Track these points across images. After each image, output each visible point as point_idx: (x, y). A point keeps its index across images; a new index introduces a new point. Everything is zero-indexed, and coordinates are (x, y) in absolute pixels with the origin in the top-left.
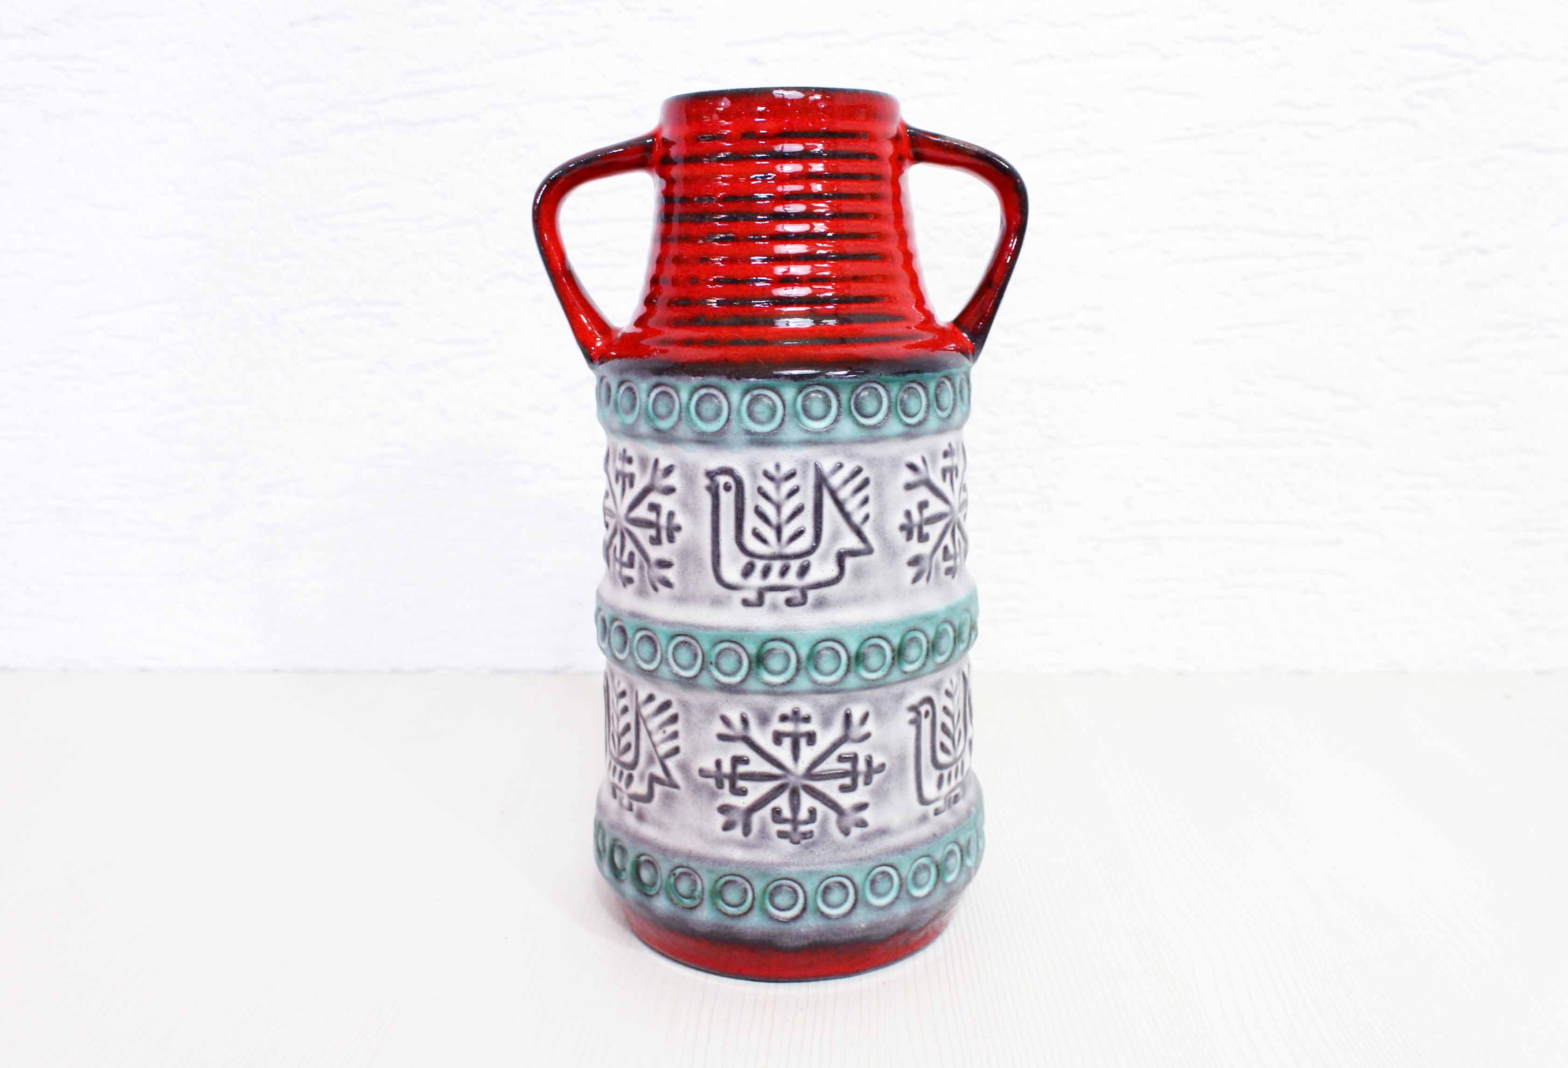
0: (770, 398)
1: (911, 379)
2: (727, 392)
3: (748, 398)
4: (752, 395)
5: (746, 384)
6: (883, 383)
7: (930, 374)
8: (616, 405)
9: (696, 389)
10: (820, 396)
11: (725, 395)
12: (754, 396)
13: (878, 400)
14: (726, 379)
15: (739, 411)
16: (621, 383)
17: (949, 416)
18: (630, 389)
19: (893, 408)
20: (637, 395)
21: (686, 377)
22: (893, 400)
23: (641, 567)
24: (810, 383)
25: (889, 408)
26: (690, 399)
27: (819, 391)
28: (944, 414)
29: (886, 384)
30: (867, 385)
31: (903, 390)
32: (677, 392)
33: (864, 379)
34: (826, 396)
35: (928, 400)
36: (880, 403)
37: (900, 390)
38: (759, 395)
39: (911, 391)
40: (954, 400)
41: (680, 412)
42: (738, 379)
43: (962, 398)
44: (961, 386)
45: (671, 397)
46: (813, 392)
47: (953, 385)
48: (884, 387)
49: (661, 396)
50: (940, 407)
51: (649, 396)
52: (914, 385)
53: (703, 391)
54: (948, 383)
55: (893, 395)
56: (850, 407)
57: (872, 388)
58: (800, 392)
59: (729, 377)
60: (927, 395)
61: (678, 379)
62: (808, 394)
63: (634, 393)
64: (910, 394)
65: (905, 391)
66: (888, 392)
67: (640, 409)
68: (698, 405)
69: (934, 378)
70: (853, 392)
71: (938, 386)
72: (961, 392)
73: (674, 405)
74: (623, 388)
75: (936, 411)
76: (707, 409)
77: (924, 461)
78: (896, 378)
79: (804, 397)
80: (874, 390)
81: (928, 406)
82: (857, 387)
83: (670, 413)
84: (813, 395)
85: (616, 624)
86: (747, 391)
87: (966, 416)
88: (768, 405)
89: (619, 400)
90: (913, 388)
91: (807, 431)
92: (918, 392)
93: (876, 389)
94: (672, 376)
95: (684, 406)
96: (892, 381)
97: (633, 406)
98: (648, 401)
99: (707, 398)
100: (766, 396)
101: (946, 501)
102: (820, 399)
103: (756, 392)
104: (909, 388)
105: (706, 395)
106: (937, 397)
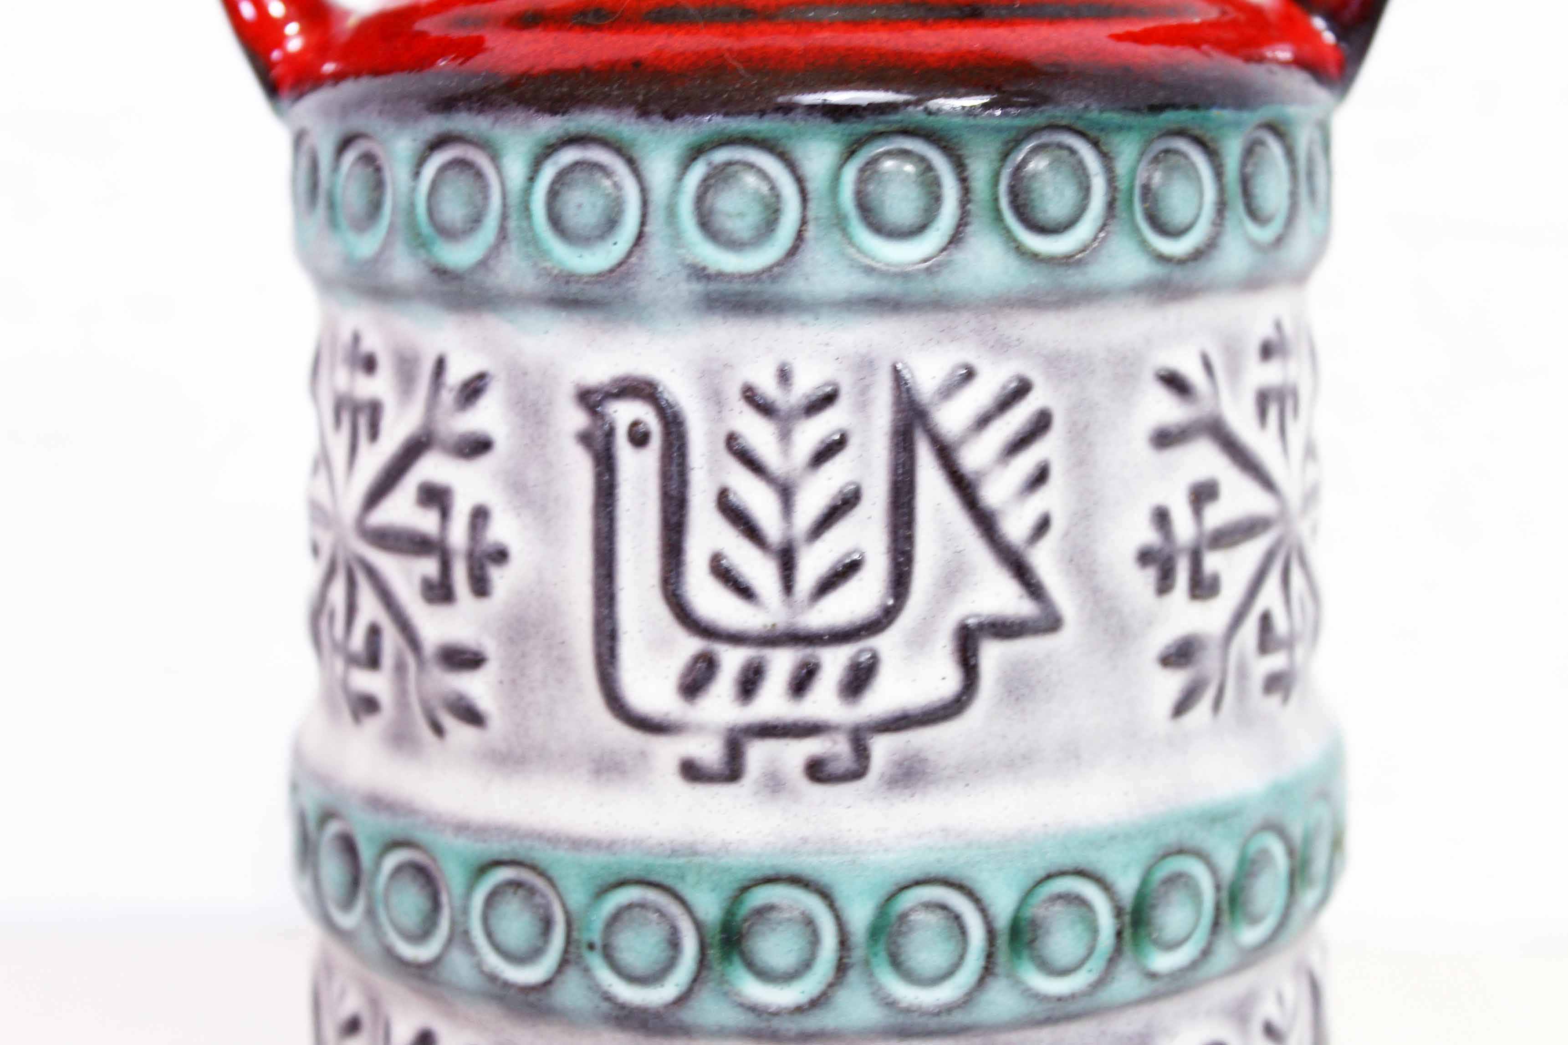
0: (763, 174)
1: (1174, 126)
2: (636, 154)
3: (698, 171)
4: (710, 164)
5: (691, 130)
6: (1093, 134)
7: (1227, 114)
8: (331, 205)
9: (549, 149)
10: (909, 168)
11: (632, 163)
12: (716, 167)
13: (1080, 183)
14: (633, 120)
15: (672, 212)
16: (345, 143)
17: (1279, 241)
18: (369, 159)
19: (1120, 205)
20: (387, 175)
21: (520, 115)
22: (1122, 184)
23: (400, 668)
24: (880, 128)
25: (1111, 205)
26: (532, 179)
27: (904, 154)
28: (1265, 234)
29: (1103, 137)
30: (1046, 138)
31: (1151, 155)
32: (495, 158)
33: (1037, 118)
34: (927, 168)
35: (1221, 189)
36: (1085, 190)
37: (1142, 154)
38: (729, 164)
39: (1173, 159)
40: (1293, 195)
41: (504, 217)
42: (670, 116)
43: (1312, 193)
44: (1311, 161)
45: (479, 175)
46: (889, 154)
47: (1290, 154)
48: (1095, 144)
49: (450, 174)
50: (1253, 213)
51: (416, 174)
52: (1182, 144)
53: (568, 156)
54: (1275, 148)
55: (1122, 167)
56: (996, 200)
57: (1060, 146)
58: (850, 153)
59: (644, 112)
60: (1219, 173)
61: (496, 120)
62: (874, 161)
63: (378, 170)
64: (1170, 171)
65: (1156, 160)
66: (1106, 158)
67: (393, 213)
68: (553, 194)
69: (1237, 125)
70: (1005, 156)
71: (1250, 151)
72: (1310, 175)
73: (486, 198)
74: (350, 157)
75: (1241, 222)
76: (580, 206)
77: (1208, 366)
78: (1131, 119)
79: (862, 170)
80: (1065, 153)
81: (1222, 206)
82: (1015, 143)
83: (476, 221)
84: (888, 164)
85: (333, 828)
86: (696, 152)
87: (1322, 243)
88: (757, 192)
89: (338, 191)
90: (1176, 152)
91: (869, 270)
92: (1193, 165)
93: (1072, 151)
94: (481, 111)
95: (514, 199)
96: (1120, 128)
97: (375, 208)
98: (413, 190)
99: (578, 175)
100: (751, 166)
101: (1266, 482)
102: (908, 175)
103: (721, 156)
104: (1167, 151)
105: (577, 165)
106: (1246, 183)
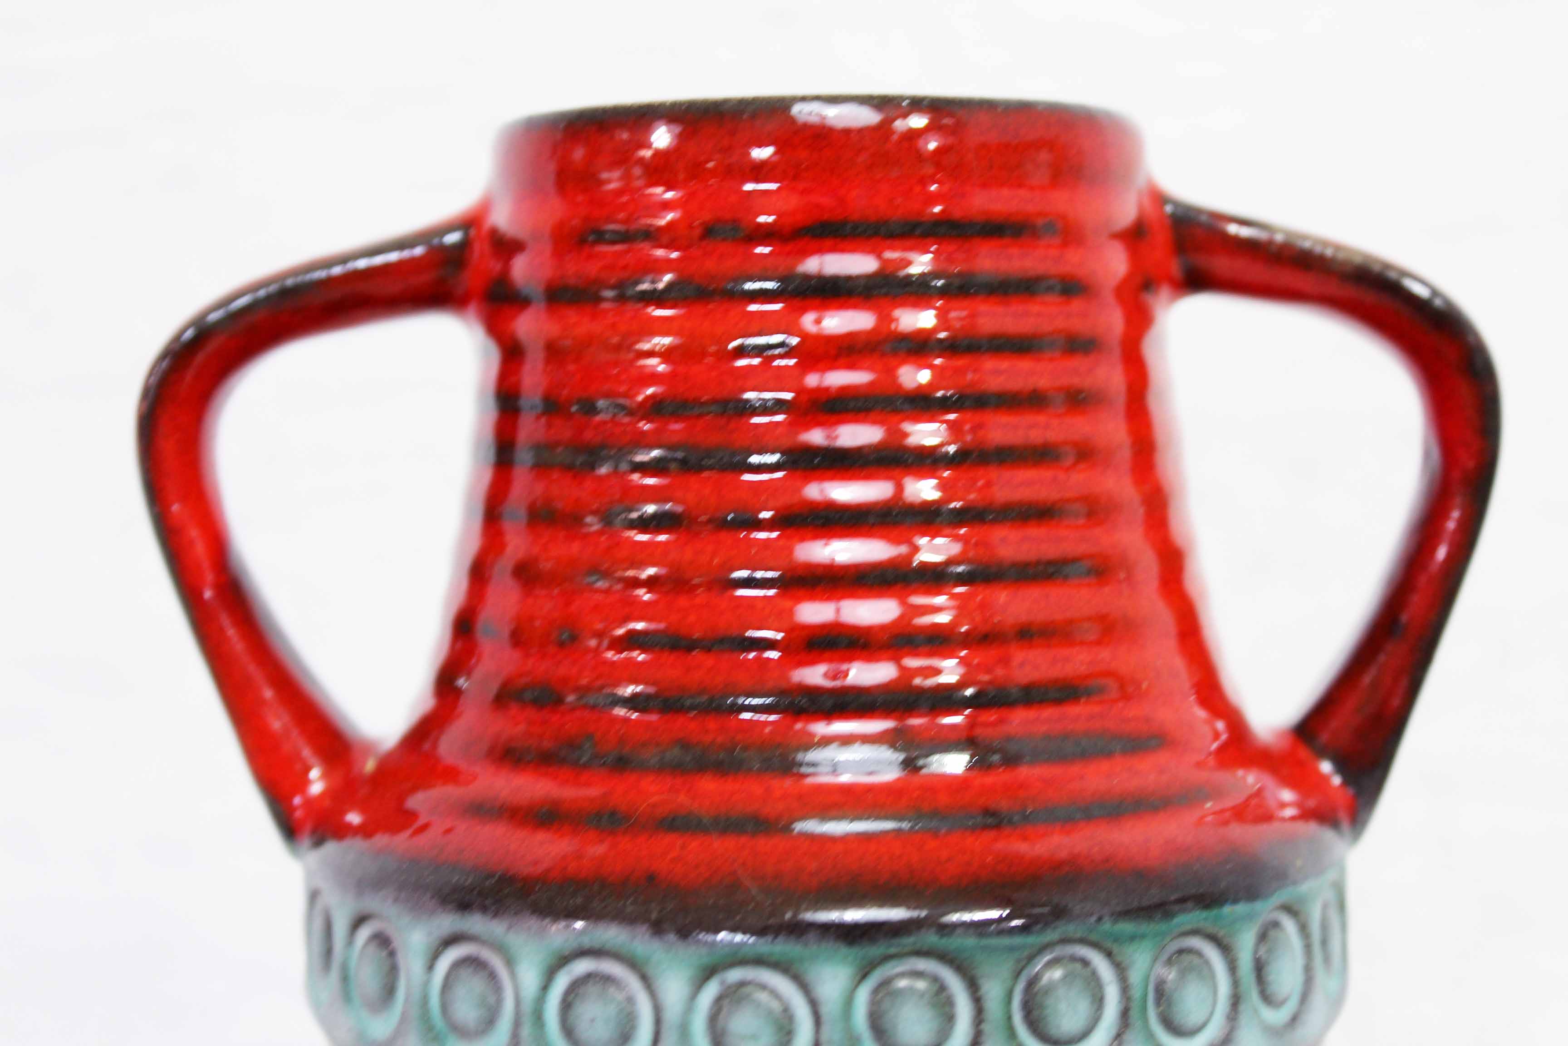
0: (775, 994)
1: (1188, 927)
2: (651, 971)
3: (711, 990)
4: (722, 983)
5: (704, 951)
6: (1108, 944)
7: (1241, 908)
8: (345, 979)
9: (563, 960)
10: (921, 985)
11: (645, 979)
12: (729, 987)
13: (1093, 996)
14: (647, 936)
15: (684, 1030)
16: (359, 921)
17: (1294, 1019)
18: (382, 940)
19: (1134, 1014)
20: (402, 960)
21: (533, 922)
22: (1136, 993)
24: (892, 950)
25: (1125, 1014)
26: (545, 987)
27: (918, 974)
28: (1280, 1016)
29: (1115, 949)
30: (1058, 951)
31: (1165, 956)
32: (510, 963)
33: (1050, 935)
34: (941, 988)
35: (1236, 983)
36: (1099, 1001)
37: (1155, 960)
38: (742, 984)
39: (1186, 959)
40: (1308, 970)
41: (517, 1024)
42: (684, 933)
43: (1327, 959)
44: (1325, 927)
45: (492, 976)
46: (902, 975)
47: (1304, 929)
48: (1109, 954)
49: (465, 973)
50: (1267, 998)
51: (430, 967)
52: (1196, 942)
53: (582, 966)
54: (1289, 925)
55: (1136, 976)
56: (1009, 1018)
57: (1074, 959)
58: (863, 975)
59: (658, 928)
60: (1232, 967)
61: (509, 928)
62: (885, 983)
63: (392, 954)
64: (1183, 974)
65: (1169, 962)
66: (1121, 970)
67: (407, 1000)
68: (567, 1005)
69: (1250, 917)
70: (1017, 974)
71: (1263, 937)
72: (1324, 942)
73: (499, 1001)
74: (364, 933)
75: (1256, 1011)
76: (593, 1020)
78: (1145, 927)
79: (876, 991)
80: (1078, 966)
81: (1236, 1001)
82: (1031, 958)
83: (490, 1021)
84: (903, 983)
86: (708, 973)
87: (1337, 1002)
88: (770, 1012)
89: (353, 963)
90: (1190, 951)
92: (1207, 963)
93: (1085, 963)
94: (496, 915)
95: (527, 1006)
96: (1132, 938)
97: (389, 991)
98: (427, 984)
99: (592, 989)
100: (763, 987)
102: (922, 995)
103: (735, 975)
104: (1181, 952)
105: (588, 977)
106: (1260, 968)
